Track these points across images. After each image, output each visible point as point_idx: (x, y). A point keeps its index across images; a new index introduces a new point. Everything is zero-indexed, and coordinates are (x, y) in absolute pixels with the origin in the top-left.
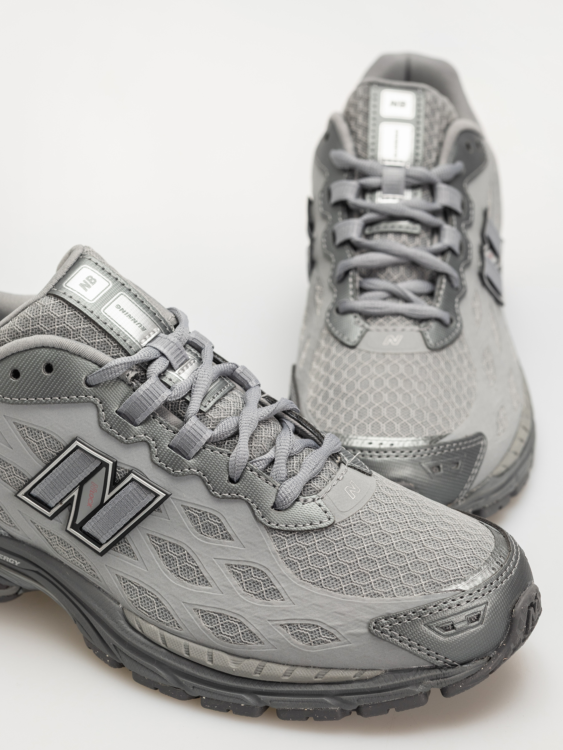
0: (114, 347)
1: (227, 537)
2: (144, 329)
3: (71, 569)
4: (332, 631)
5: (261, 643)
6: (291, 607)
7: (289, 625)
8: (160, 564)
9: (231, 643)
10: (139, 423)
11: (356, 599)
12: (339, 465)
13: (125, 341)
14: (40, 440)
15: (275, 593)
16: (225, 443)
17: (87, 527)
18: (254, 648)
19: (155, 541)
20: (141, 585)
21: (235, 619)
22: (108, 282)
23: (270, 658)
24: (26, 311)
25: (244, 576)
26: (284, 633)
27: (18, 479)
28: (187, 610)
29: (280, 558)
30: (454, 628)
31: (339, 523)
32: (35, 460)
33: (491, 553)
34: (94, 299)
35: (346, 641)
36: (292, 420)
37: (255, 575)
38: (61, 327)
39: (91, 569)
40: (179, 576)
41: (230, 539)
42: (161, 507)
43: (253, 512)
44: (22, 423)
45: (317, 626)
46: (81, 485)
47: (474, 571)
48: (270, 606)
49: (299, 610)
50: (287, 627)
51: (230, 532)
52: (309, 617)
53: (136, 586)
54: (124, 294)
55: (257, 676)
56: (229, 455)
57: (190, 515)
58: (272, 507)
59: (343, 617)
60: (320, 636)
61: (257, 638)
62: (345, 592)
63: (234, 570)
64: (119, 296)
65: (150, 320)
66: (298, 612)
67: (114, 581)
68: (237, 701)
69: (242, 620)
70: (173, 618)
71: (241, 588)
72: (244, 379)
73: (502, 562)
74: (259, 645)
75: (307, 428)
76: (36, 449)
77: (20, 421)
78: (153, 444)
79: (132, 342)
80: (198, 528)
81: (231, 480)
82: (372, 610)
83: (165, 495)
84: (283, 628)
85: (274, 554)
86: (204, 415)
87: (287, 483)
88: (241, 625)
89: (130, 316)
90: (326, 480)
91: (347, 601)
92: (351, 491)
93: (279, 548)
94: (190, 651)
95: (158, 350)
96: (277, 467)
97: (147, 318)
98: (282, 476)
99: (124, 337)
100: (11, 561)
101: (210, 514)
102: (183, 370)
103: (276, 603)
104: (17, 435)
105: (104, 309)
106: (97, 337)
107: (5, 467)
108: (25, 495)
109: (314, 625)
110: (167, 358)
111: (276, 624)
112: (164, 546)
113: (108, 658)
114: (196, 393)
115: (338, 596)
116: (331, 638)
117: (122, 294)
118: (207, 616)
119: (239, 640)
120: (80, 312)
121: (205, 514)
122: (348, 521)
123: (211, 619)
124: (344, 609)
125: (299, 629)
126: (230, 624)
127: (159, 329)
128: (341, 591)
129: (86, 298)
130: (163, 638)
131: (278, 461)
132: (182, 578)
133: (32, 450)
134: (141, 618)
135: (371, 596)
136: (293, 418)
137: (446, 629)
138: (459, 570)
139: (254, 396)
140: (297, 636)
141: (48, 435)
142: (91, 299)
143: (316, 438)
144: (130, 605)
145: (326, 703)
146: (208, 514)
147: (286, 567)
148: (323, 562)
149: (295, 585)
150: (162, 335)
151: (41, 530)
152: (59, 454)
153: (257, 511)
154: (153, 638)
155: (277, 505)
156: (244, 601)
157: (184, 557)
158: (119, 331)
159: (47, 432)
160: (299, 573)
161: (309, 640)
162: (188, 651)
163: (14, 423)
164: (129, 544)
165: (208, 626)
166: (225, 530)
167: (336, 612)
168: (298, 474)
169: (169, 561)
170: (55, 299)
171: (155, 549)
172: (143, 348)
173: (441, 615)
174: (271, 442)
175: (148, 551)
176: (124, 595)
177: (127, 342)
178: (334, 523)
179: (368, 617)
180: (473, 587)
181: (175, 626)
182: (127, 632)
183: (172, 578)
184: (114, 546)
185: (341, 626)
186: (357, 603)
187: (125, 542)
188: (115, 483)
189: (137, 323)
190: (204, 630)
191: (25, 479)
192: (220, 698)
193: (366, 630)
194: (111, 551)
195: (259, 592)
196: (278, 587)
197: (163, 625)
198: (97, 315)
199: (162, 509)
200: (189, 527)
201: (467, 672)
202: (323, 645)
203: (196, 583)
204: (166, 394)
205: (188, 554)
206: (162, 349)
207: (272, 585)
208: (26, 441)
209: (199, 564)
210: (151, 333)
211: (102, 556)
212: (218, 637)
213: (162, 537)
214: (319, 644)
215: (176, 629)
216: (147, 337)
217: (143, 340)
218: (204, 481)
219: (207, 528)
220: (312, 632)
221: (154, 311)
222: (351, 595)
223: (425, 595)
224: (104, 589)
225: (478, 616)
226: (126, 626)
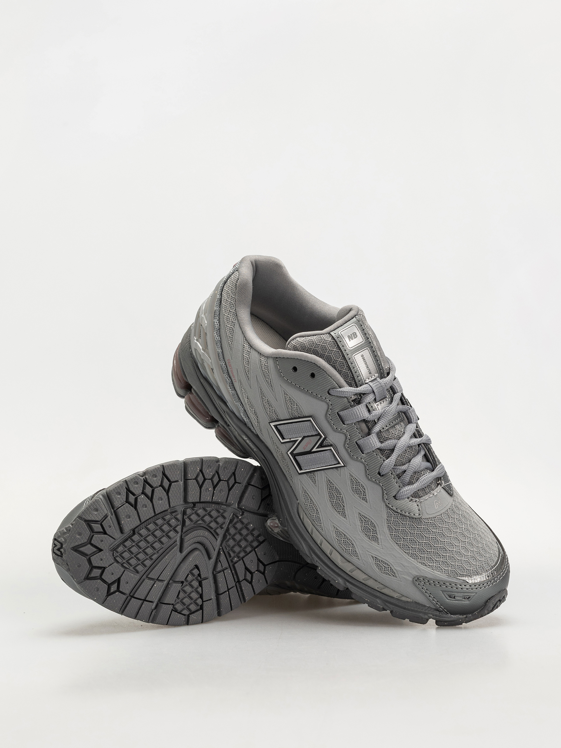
0: (351, 377)
1: (365, 500)
2: (370, 373)
3: (281, 469)
4: (395, 571)
5: (358, 559)
6: (381, 550)
7: (376, 558)
8: (326, 495)
9: (344, 551)
10: (346, 423)
11: (414, 562)
12: (438, 484)
13: (358, 377)
14: (293, 406)
15: (375, 539)
16: (385, 452)
17: (298, 458)
18: (354, 559)
19: (329, 482)
20: (313, 499)
21: (351, 541)
22: (363, 339)
23: (359, 568)
24: (315, 337)
25: (365, 522)
26: (371, 560)
27: (274, 415)
28: (330, 525)
29: (386, 523)
30: (454, 598)
31: (423, 518)
32: (287, 413)
33: (492, 566)
34: (352, 347)
35: (400, 579)
36: (425, 449)
37: (370, 525)
38: (329, 355)
39: (291, 476)
40: (333, 505)
41: (366, 501)
42: (339, 469)
43: (383, 495)
44: (288, 394)
45: (389, 566)
46: (304, 437)
47: (478, 574)
48: (371, 544)
49: (384, 553)
50: (375, 558)
51: (367, 498)
52: (387, 559)
53: (310, 498)
54: (369, 349)
55: (350, 573)
56: (384, 461)
57: (351, 480)
58: (393, 497)
59: (403, 567)
60: (388, 571)
61: (358, 556)
62: (410, 555)
63: (361, 517)
64: (365, 350)
65: (375, 368)
66: (383, 554)
67: (300, 489)
68: (335, 579)
69: (354, 544)
70: (321, 524)
71: (360, 528)
72: (410, 417)
73: (494, 574)
74: (357, 560)
75: (431, 457)
76: (289, 408)
77: (287, 392)
78: (348, 438)
79: (361, 379)
80: (353, 488)
81: (379, 474)
82: (419, 571)
83: (343, 465)
84: (373, 558)
85: (384, 519)
86: (381, 433)
87: (406, 488)
88: (353, 546)
89: (366, 364)
90: (427, 492)
91: (409, 561)
92: (437, 503)
93: (388, 518)
94: (323, 544)
95: (372, 388)
96: (405, 476)
97: (375, 367)
98: (406, 481)
99: (358, 374)
100: (253, 447)
101: (362, 484)
102: (381, 403)
103: (374, 544)
104: (283, 397)
105: (355, 355)
106: (344, 369)
107: (270, 407)
108: (274, 426)
109: (387, 564)
110: (375, 395)
111: (370, 555)
112: (332, 487)
113: (281, 521)
114: (381, 420)
115: (406, 556)
116: (393, 574)
117: (367, 349)
118: (339, 533)
119: (349, 552)
120: (342, 352)
121: (359, 483)
122: (428, 519)
123: (339, 535)
124: (406, 564)
125: (379, 562)
126: (348, 542)
127: (378, 375)
128: (408, 554)
129: (348, 345)
130: (312, 530)
131: (407, 473)
132: (334, 507)
133: (287, 408)
134: (305, 514)
135: (422, 564)
136: (426, 448)
137: (450, 597)
138: (471, 570)
139: (411, 428)
140: (377, 565)
141: (298, 406)
142: (350, 347)
143: (433, 464)
144: (303, 505)
145: (377, 601)
146: (361, 484)
147: (387, 529)
148: (406, 535)
149: (388, 539)
150: (378, 379)
151: (274, 443)
152: (299, 418)
153: (385, 495)
154: (308, 528)
155: (396, 497)
156: (359, 535)
157: (339, 497)
158: (357, 370)
159: (298, 404)
160: (392, 535)
161: (382, 570)
162: (322, 544)
163: (284, 391)
164: (315, 476)
165: (336, 537)
166: (365, 496)
167: (401, 563)
168: (414, 485)
169: (331, 496)
170: (332, 338)
171: (327, 486)
172: (365, 384)
173: (451, 589)
174: (408, 459)
175: (323, 485)
176: (302, 499)
177: (359, 378)
178: (421, 517)
179: (416, 573)
180: (473, 582)
181: (320, 528)
182: (296, 517)
183: (329, 504)
184: (308, 473)
185: (401, 571)
186: (413, 564)
187: (314, 474)
188: (321, 446)
189: (368, 368)
190: (334, 538)
191: (277, 418)
192: (327, 573)
193: (411, 579)
194: (305, 475)
195: (368, 534)
196: (379, 536)
197: (315, 524)
198: (349, 357)
199: (339, 470)
200: (348, 485)
201: (452, 619)
202: (387, 576)
203: (340, 513)
204: (366, 415)
205: (342, 497)
206: (374, 389)
207: (376, 534)
208: (286, 402)
209: (345, 505)
210: (373, 376)
211: (299, 474)
212: (339, 545)
213: (333, 482)
214: (386, 574)
215: (320, 529)
216: (370, 378)
217: (367, 380)
218: (365, 467)
219: (357, 490)
220: (385, 567)
221: (380, 363)
222: (412, 558)
223: (448, 576)
224: (293, 488)
225: (469, 597)
226: (296, 513)
